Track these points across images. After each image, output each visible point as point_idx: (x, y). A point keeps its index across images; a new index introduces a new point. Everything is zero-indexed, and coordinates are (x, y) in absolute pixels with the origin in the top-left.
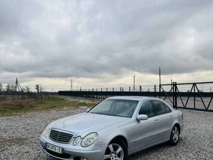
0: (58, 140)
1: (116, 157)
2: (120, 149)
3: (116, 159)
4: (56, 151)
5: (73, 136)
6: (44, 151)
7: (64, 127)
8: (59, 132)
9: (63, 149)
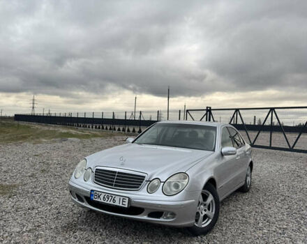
0: (115, 186)
1: (205, 210)
2: (210, 198)
3: (205, 213)
4: (117, 204)
5: (146, 179)
7: (122, 164)
9: (130, 200)
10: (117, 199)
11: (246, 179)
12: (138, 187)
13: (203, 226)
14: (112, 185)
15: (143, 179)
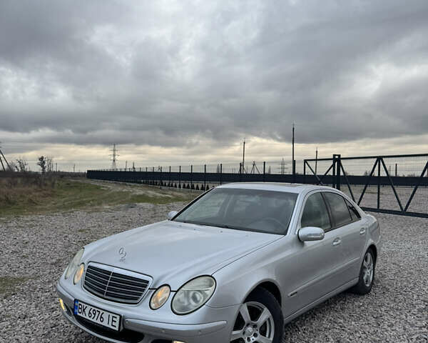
0: (108, 294)
1: (255, 335)
2: (265, 315)
3: (255, 339)
4: (105, 324)
8: (109, 273)
9: (122, 319)
10: (105, 315)
11: (362, 274)
12: (136, 299)
14: (103, 293)
15: (146, 286)
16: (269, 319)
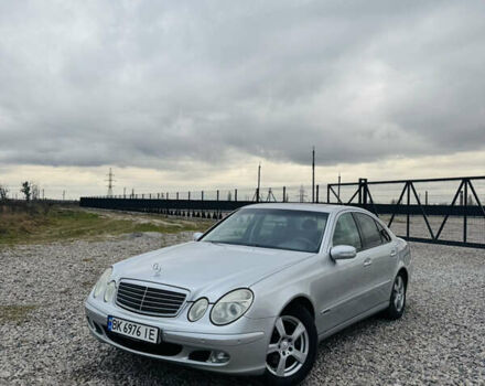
0: (143, 309)
1: (290, 349)
2: (300, 329)
3: (291, 353)
4: (142, 337)
5: (187, 299)
6: (102, 337)
7: (157, 275)
8: (144, 288)
9: (160, 332)
10: (142, 330)
11: (393, 298)
12: (174, 312)
13: (286, 375)
14: (138, 308)
15: (183, 299)
16: (303, 334)
